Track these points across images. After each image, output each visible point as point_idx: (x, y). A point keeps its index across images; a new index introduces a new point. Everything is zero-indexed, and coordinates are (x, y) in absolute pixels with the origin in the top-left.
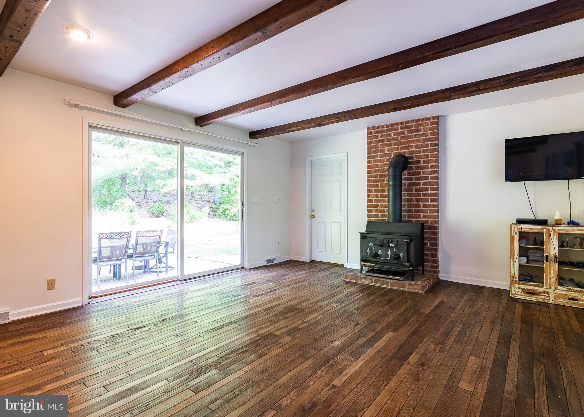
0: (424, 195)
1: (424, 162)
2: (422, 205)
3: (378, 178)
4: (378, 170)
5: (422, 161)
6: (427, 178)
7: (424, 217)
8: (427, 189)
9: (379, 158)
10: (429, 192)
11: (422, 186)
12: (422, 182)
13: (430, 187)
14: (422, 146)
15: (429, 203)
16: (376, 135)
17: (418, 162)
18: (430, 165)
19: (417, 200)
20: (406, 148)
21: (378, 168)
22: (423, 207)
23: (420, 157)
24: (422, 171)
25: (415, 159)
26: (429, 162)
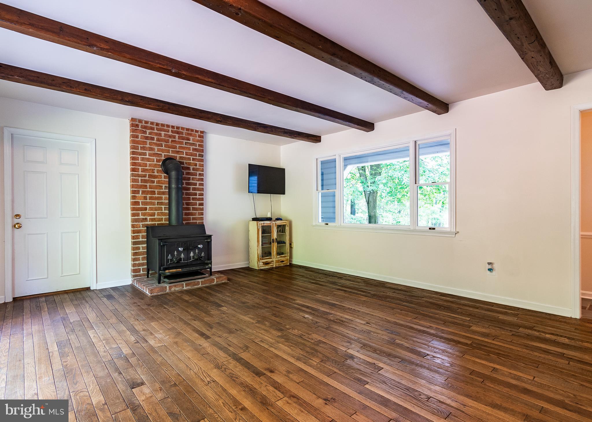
0: (193, 199)
1: (193, 169)
2: (191, 209)
3: (147, 178)
4: (147, 170)
5: (191, 167)
6: (195, 184)
7: (194, 219)
8: (196, 194)
9: (147, 157)
10: (198, 197)
11: (191, 191)
12: (192, 187)
13: (198, 192)
14: (191, 155)
15: (198, 206)
16: (144, 130)
17: (188, 169)
18: (198, 173)
19: (188, 204)
20: (178, 152)
21: (147, 168)
22: (192, 210)
23: (190, 164)
24: (191, 177)
25: (186, 165)
26: (197, 170)
